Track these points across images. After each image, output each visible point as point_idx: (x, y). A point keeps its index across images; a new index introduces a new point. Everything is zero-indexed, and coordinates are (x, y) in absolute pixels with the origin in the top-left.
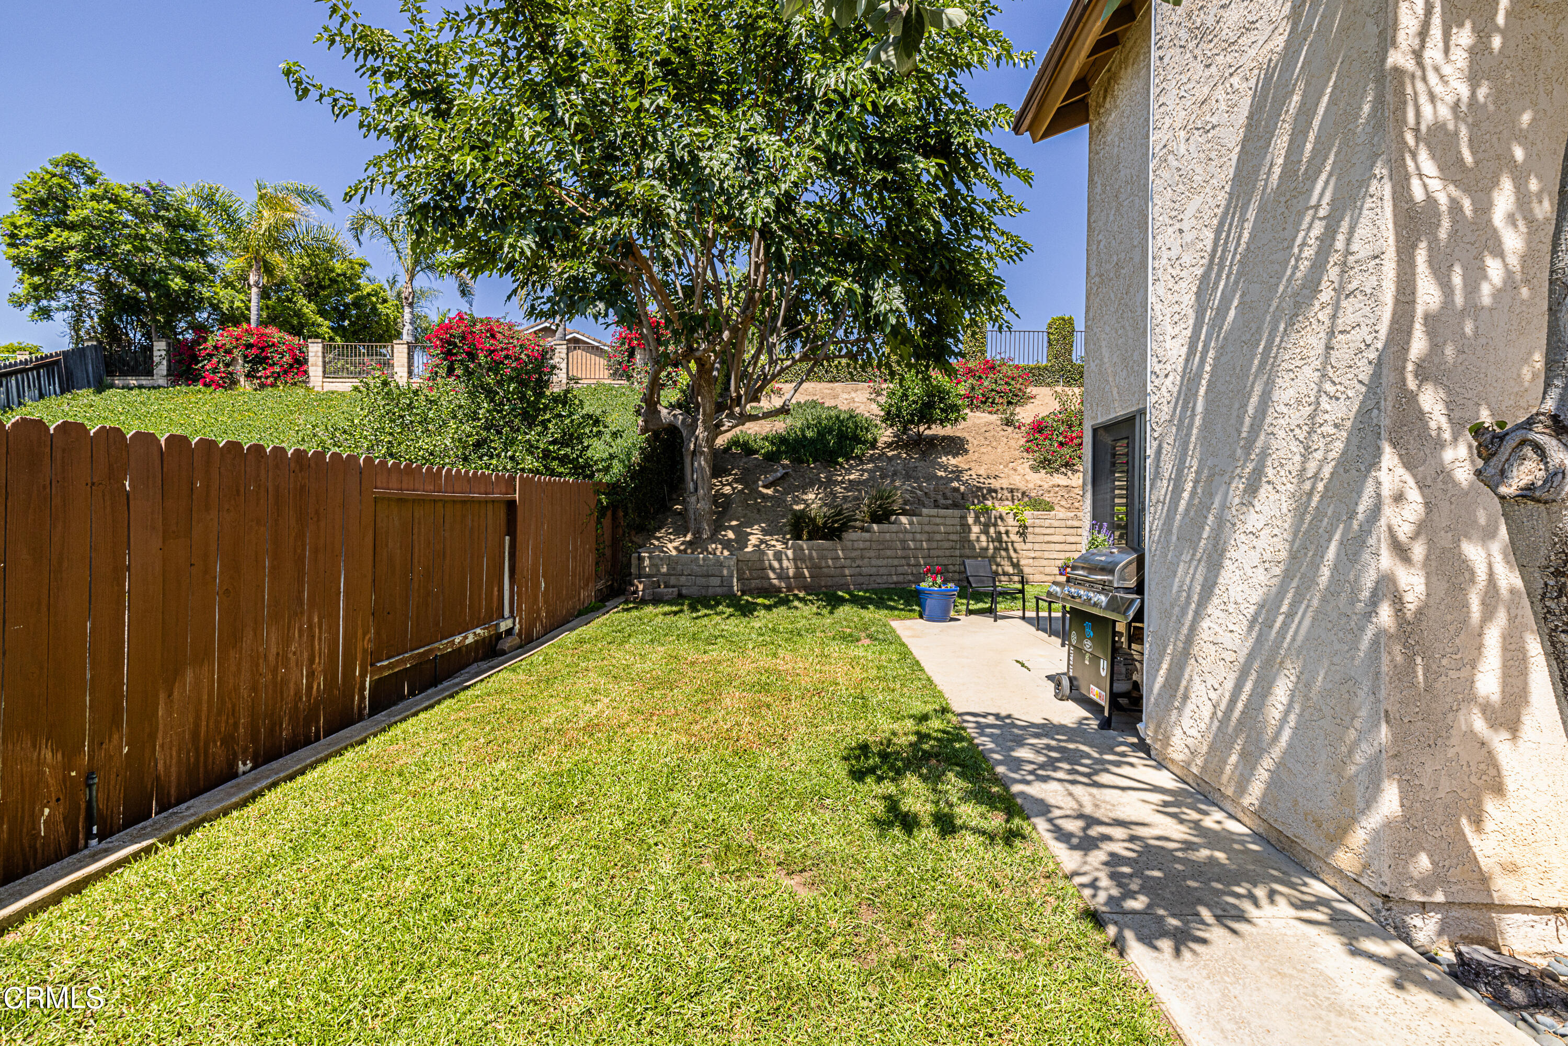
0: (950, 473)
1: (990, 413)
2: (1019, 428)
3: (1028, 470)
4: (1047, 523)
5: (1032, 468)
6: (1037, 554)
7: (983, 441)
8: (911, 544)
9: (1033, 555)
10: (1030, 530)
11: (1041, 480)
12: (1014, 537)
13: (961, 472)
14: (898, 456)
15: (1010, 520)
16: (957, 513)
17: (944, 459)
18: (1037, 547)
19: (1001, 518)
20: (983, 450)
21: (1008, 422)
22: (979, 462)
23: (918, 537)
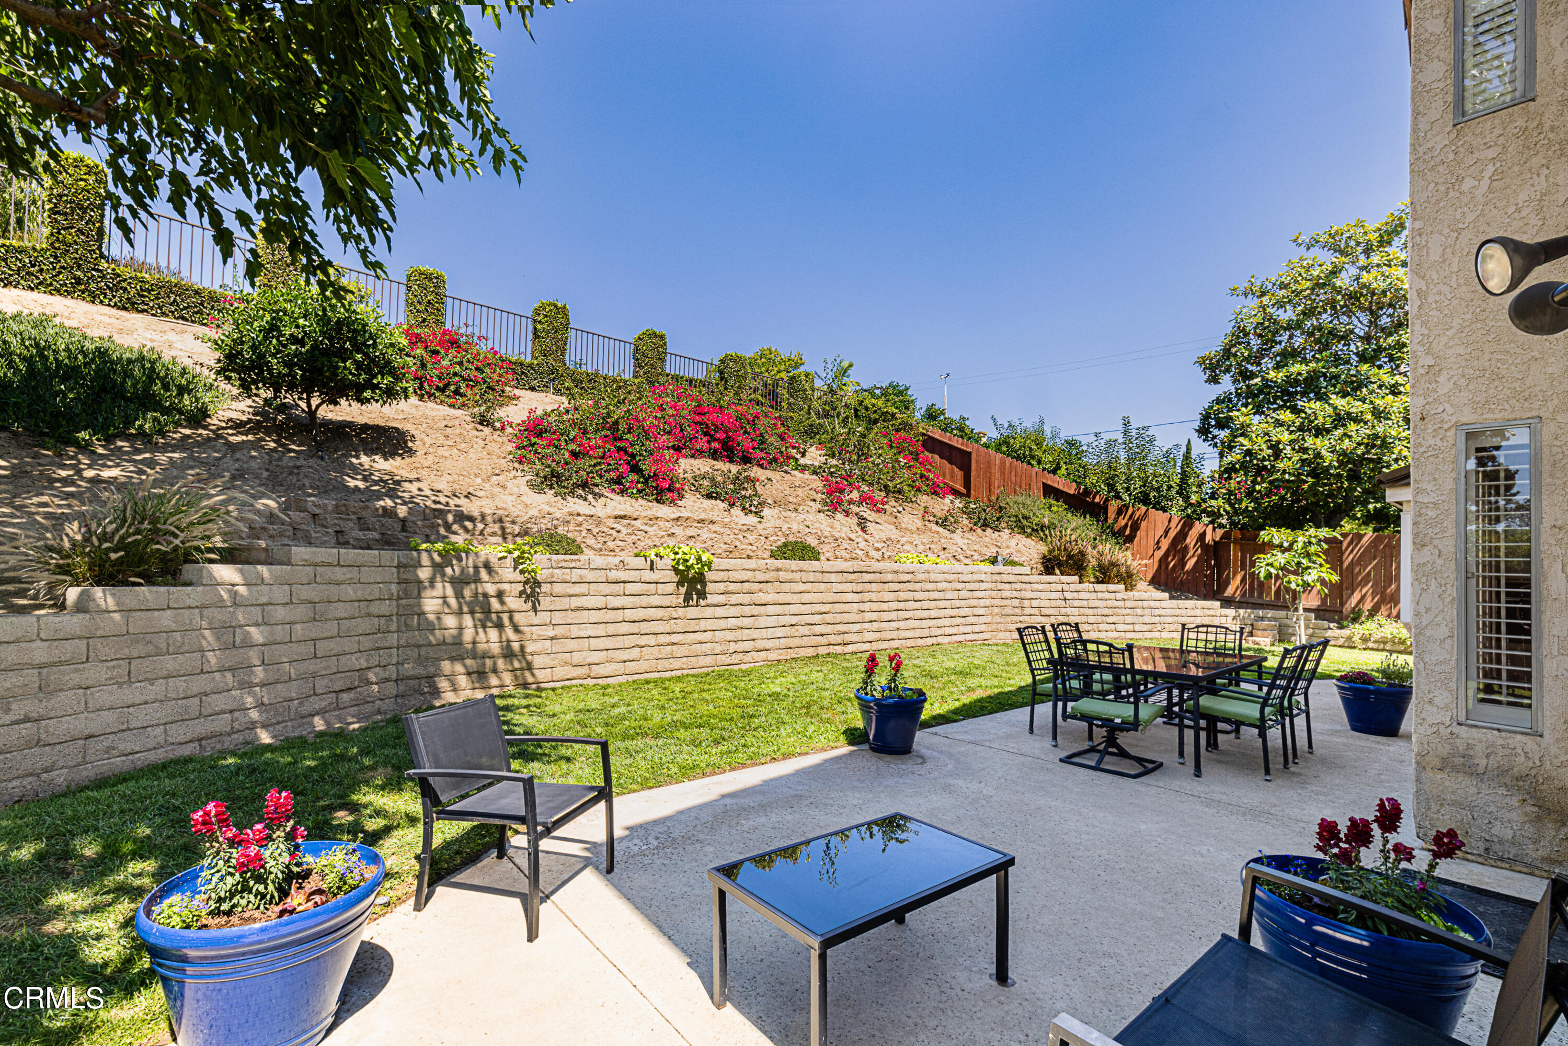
0: (376, 483)
1: (452, 406)
2: (503, 428)
3: (525, 489)
4: (575, 575)
5: (531, 485)
6: (559, 631)
7: (442, 440)
8: (256, 634)
9: (551, 634)
10: (545, 588)
11: (548, 504)
12: (513, 603)
13: (398, 483)
14: (256, 445)
15: (507, 572)
16: (390, 556)
17: (364, 459)
18: (558, 618)
19: (487, 566)
20: (441, 451)
21: (484, 421)
22: (438, 471)
23: (280, 613)
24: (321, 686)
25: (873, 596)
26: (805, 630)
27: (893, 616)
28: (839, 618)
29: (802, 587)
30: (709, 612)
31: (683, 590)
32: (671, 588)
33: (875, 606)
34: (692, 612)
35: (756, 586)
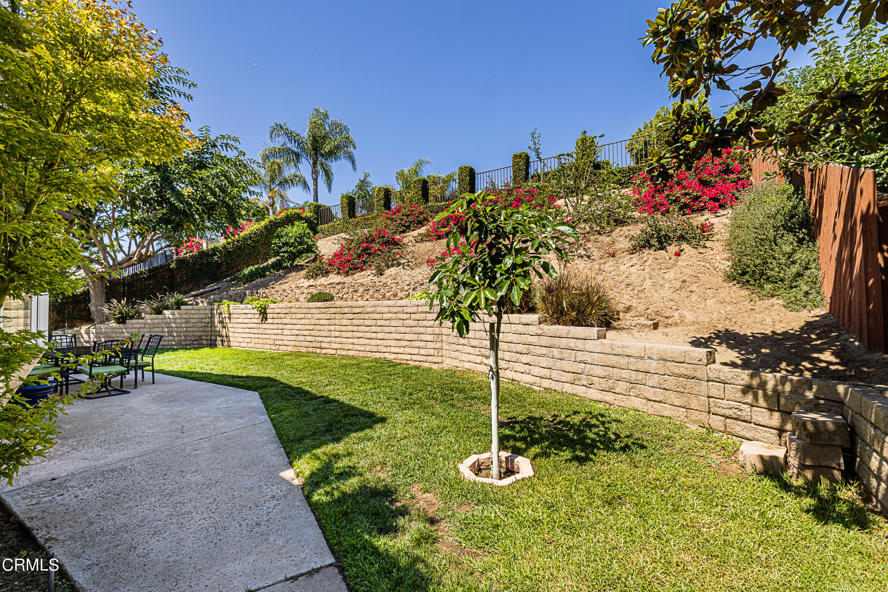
4: (237, 311)
8: (174, 325)
16: (208, 307)
23: (178, 321)
24: (188, 338)
25: (337, 322)
26: (302, 338)
27: (349, 334)
28: (318, 333)
29: (300, 316)
30: (268, 326)
31: (261, 317)
32: (257, 316)
33: (338, 328)
34: (264, 326)
35: (283, 316)
